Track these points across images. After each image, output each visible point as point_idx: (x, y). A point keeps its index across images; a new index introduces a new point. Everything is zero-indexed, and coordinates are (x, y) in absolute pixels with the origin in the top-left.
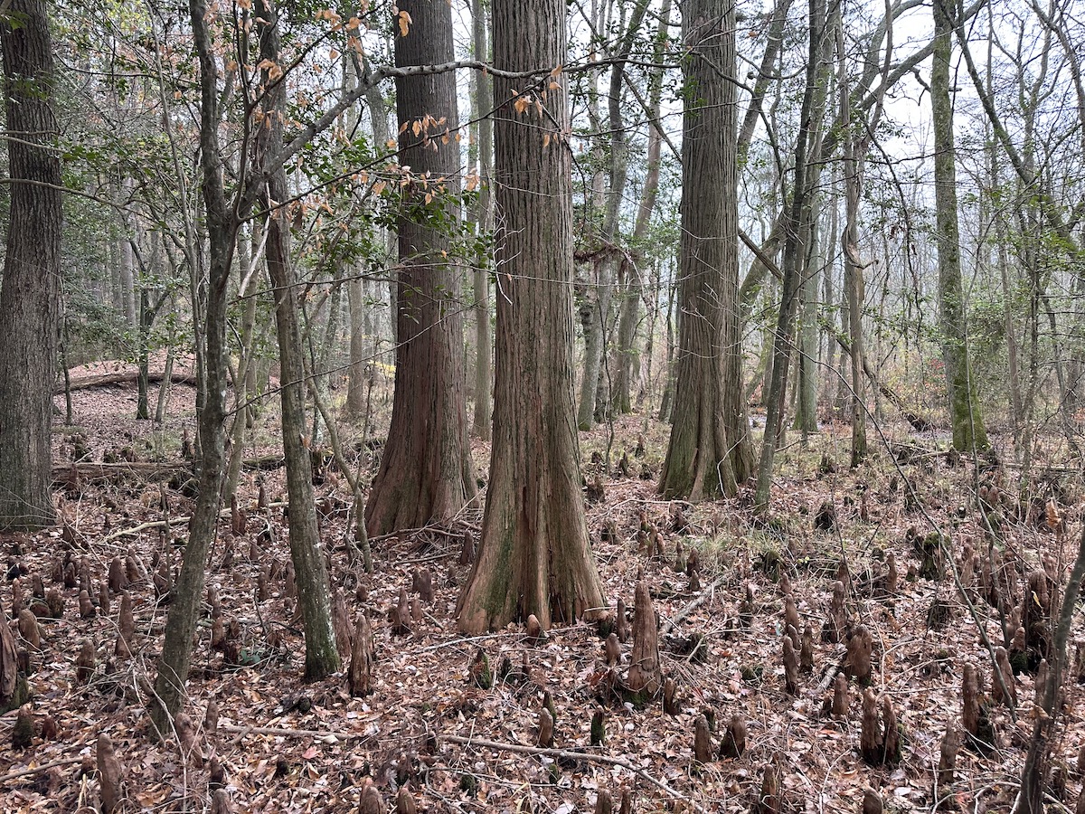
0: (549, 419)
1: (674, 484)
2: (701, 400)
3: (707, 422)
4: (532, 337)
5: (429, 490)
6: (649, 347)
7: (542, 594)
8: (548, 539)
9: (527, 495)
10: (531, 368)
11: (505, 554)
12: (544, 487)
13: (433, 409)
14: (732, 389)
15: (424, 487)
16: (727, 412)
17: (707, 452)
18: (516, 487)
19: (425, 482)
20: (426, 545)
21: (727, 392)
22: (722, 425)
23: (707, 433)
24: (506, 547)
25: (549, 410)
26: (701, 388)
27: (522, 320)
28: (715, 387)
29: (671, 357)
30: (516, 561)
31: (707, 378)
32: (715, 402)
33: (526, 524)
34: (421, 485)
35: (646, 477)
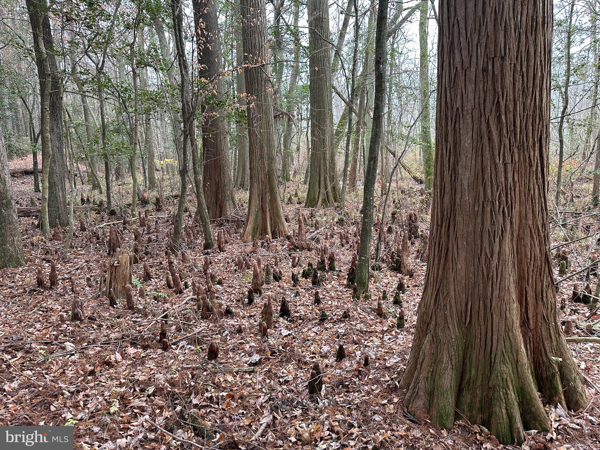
0: (269, 174)
1: (311, 202)
2: (320, 170)
3: (322, 178)
4: (262, 147)
5: (220, 205)
6: (298, 149)
7: (269, 230)
8: (270, 213)
9: (262, 200)
10: (262, 157)
11: (256, 219)
12: (268, 197)
13: (220, 175)
14: (332, 165)
15: (218, 205)
16: (330, 174)
17: (322, 190)
18: (259, 197)
19: (218, 203)
20: (222, 224)
21: (330, 166)
22: (328, 180)
23: (322, 183)
24: (257, 216)
25: (268, 171)
26: (320, 166)
27: (258, 141)
28: (325, 165)
29: (309, 153)
30: (260, 221)
31: (322, 161)
32: (325, 170)
33: (263, 209)
34: (217, 204)
35: (299, 203)
